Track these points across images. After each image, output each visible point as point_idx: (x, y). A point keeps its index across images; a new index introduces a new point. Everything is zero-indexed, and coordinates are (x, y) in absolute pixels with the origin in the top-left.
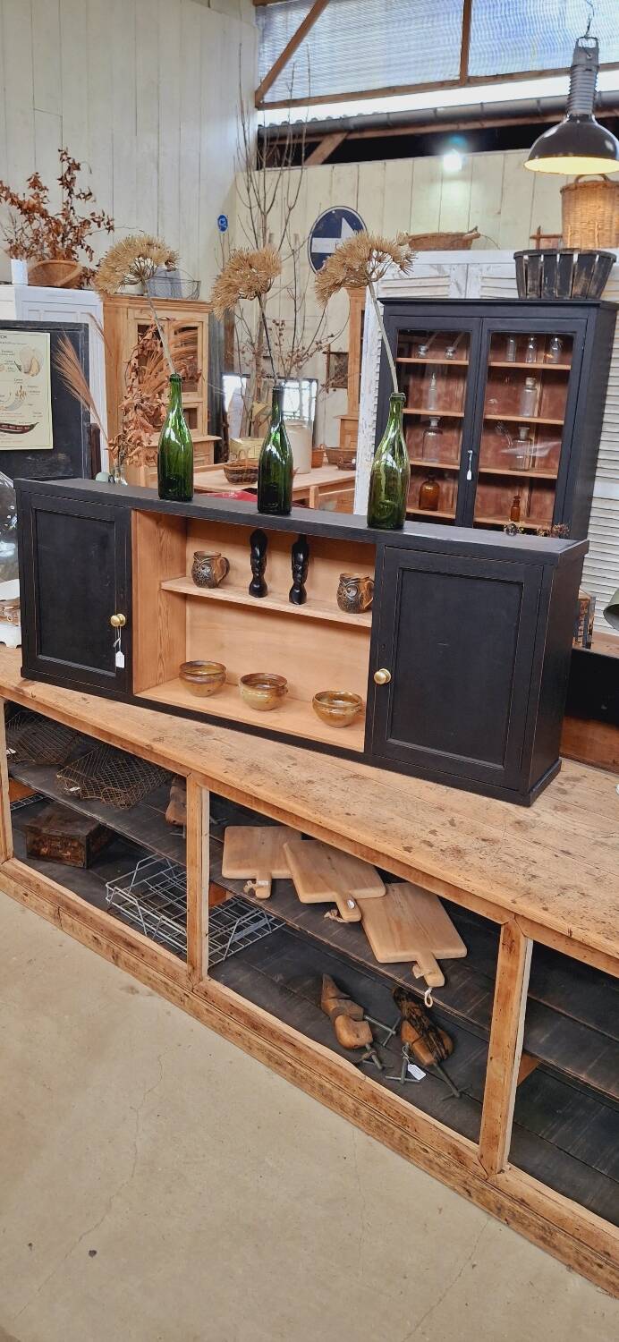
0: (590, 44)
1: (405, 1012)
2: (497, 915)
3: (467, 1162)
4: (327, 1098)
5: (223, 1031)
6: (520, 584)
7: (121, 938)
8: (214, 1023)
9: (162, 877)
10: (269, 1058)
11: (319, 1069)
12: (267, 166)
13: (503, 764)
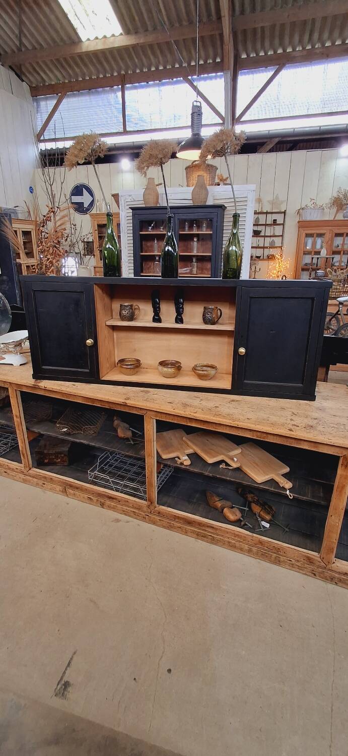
0: (198, 104)
1: (250, 499)
2: (339, 452)
3: (314, 562)
4: (232, 547)
5: (170, 527)
6: (313, 299)
7: (105, 495)
8: (164, 525)
9: (108, 462)
10: (198, 535)
11: (227, 535)
12: (49, 166)
13: (302, 384)
